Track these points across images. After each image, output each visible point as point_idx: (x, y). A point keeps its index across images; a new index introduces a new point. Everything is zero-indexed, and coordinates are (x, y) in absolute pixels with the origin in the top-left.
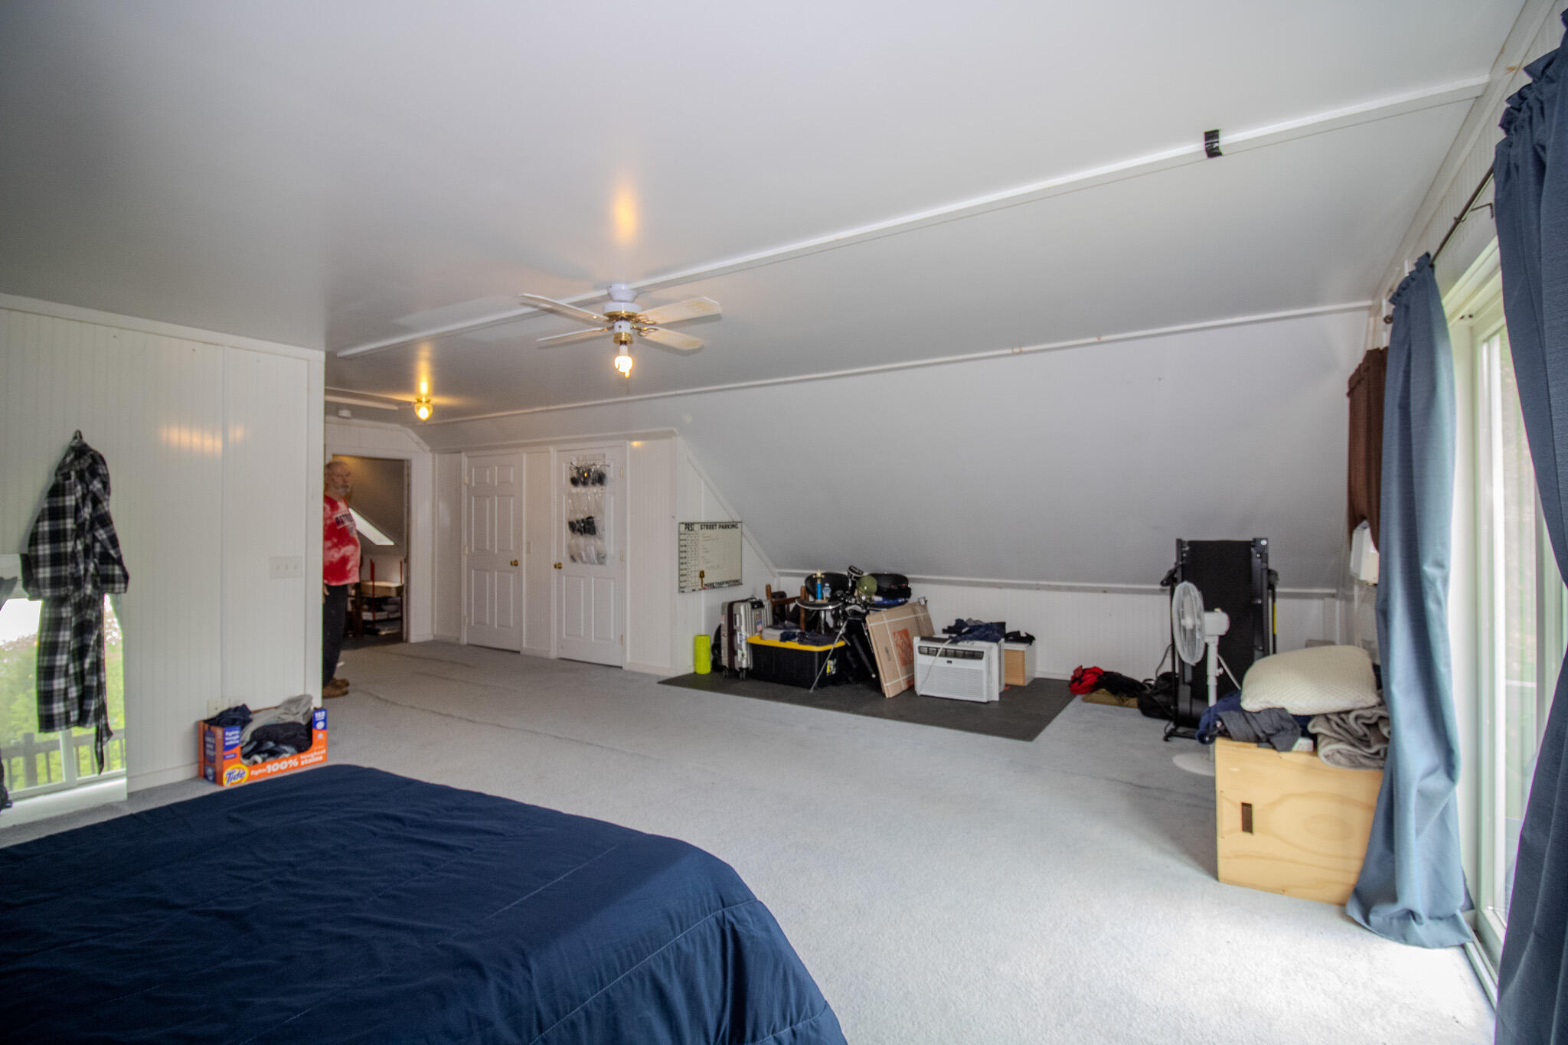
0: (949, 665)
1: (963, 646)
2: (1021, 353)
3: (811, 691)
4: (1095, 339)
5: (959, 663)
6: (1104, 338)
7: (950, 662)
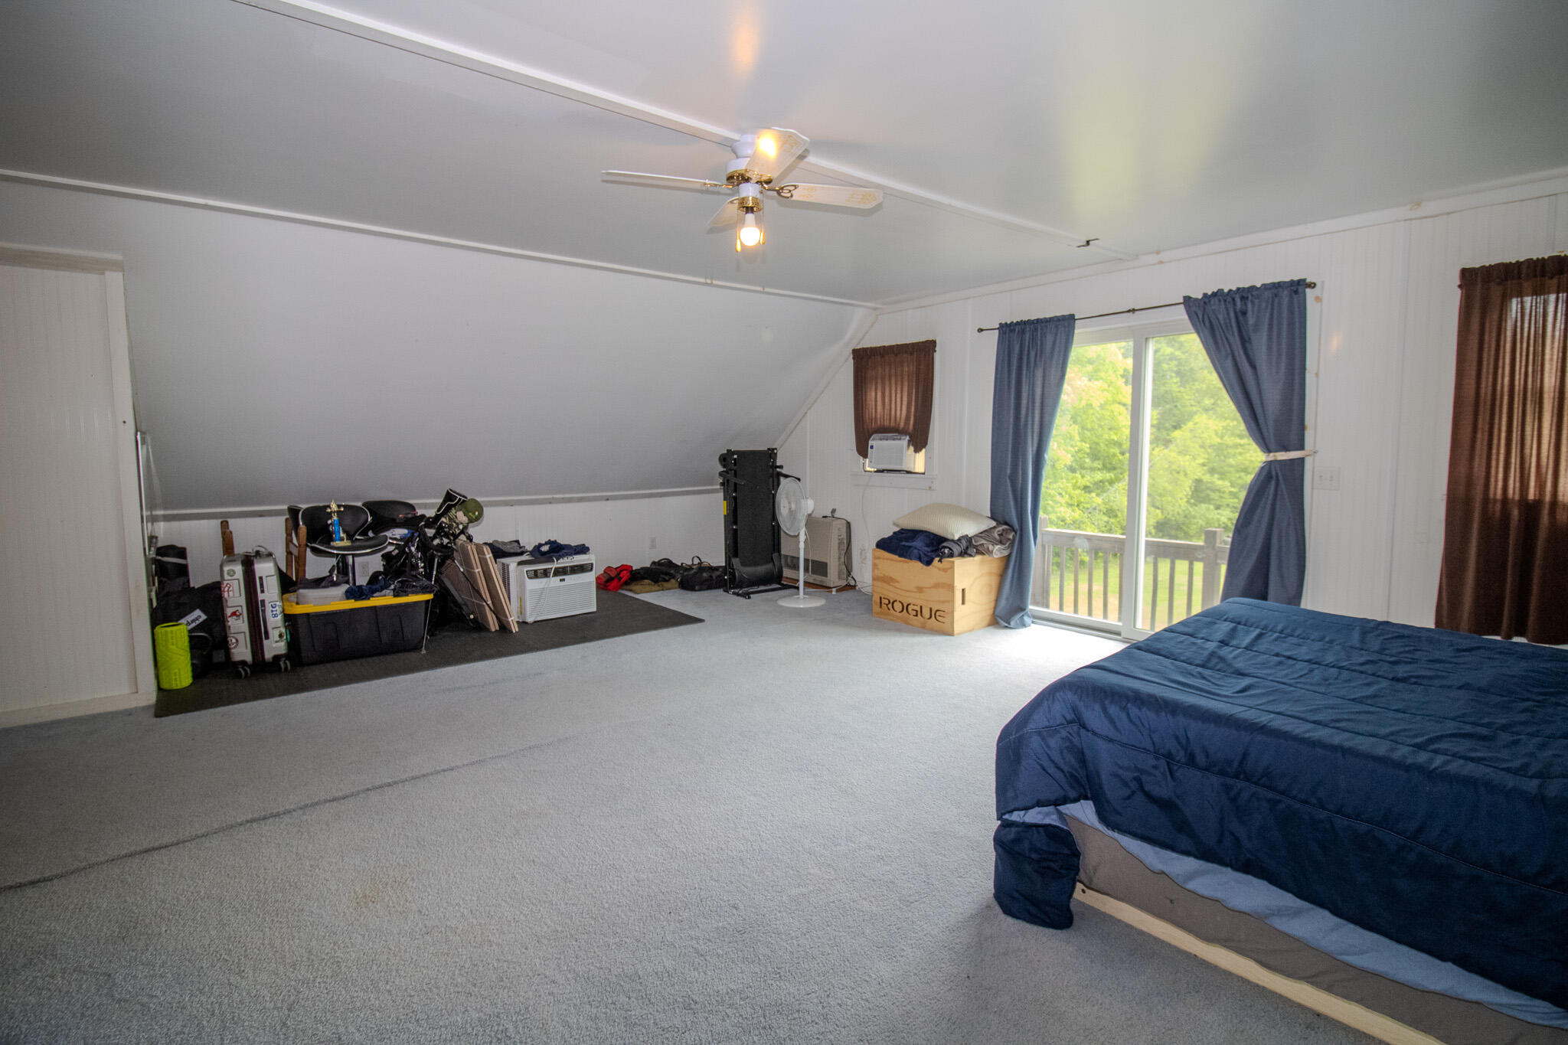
0: (563, 583)
1: (563, 563)
2: (711, 285)
3: (424, 652)
4: (760, 289)
5: (571, 579)
6: (767, 290)
7: (564, 580)
